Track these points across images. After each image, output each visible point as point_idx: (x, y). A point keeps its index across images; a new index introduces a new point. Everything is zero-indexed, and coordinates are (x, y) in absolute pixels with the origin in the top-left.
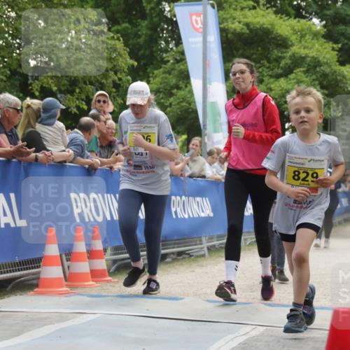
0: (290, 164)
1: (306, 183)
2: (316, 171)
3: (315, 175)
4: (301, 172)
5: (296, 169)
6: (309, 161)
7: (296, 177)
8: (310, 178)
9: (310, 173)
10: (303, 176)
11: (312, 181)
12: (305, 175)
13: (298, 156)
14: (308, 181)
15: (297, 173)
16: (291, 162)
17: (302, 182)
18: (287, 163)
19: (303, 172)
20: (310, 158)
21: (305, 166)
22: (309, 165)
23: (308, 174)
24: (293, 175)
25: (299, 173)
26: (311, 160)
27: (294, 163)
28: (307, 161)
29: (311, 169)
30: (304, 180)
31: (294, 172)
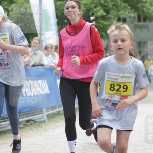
0: (108, 79)
1: (119, 92)
2: (127, 84)
3: (125, 87)
4: (116, 85)
5: (112, 83)
6: (121, 78)
7: (112, 89)
8: (122, 89)
9: (122, 86)
10: (117, 87)
11: (123, 91)
12: (118, 87)
13: (113, 74)
14: (120, 91)
15: (112, 86)
16: (109, 78)
17: (117, 92)
18: (106, 79)
19: (117, 85)
20: (122, 75)
21: (118, 81)
22: (121, 80)
23: (120, 86)
24: (110, 87)
25: (114, 86)
26: (123, 77)
27: (111, 78)
28: (120, 77)
29: (123, 83)
30: (117, 90)
31: (111, 85)
